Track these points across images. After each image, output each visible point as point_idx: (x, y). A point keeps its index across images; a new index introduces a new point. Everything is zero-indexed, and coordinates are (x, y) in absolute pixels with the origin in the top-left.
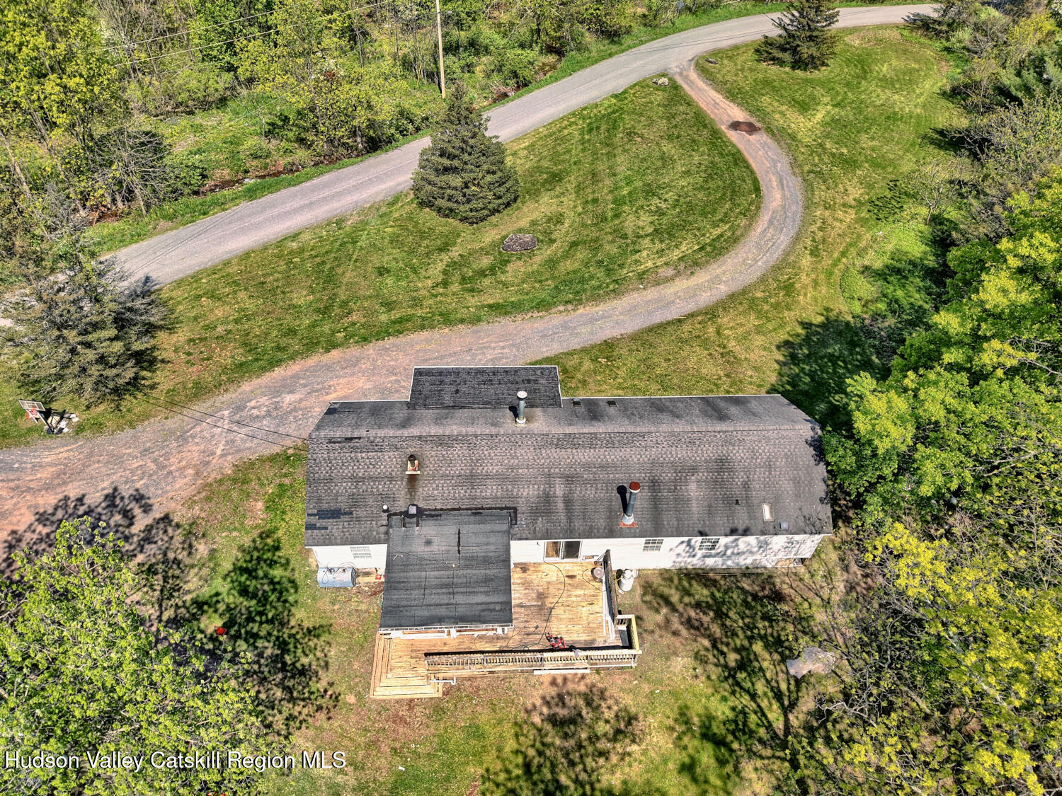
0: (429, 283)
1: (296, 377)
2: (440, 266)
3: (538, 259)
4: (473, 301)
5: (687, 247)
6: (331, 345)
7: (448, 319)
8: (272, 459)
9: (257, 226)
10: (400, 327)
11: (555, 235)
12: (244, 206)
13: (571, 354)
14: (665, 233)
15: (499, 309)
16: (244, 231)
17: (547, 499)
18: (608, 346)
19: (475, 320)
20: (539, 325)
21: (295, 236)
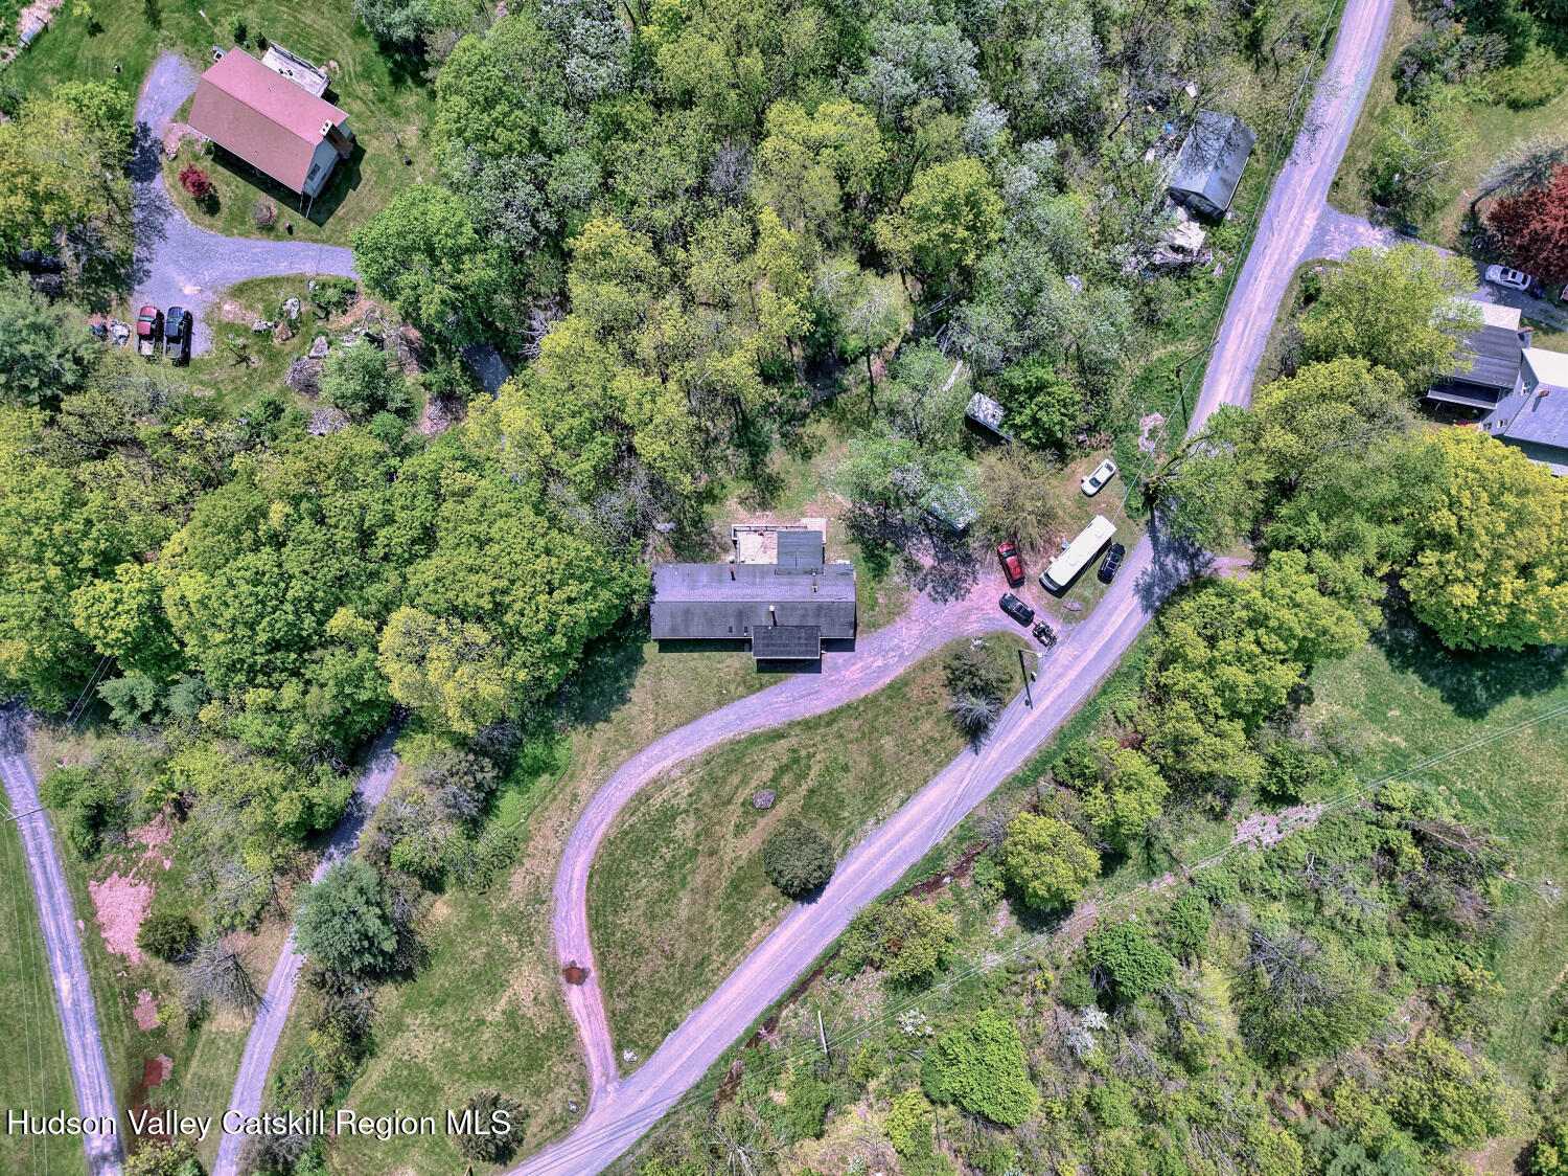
0: (818, 757)
1: (879, 678)
2: (812, 774)
3: (754, 784)
4: (794, 741)
5: (657, 801)
6: (864, 700)
7: (808, 725)
8: (880, 626)
9: (925, 812)
10: (833, 717)
11: (740, 811)
12: (940, 837)
13: (741, 697)
14: (669, 816)
15: (776, 735)
16: (932, 807)
17: (762, 577)
18: (720, 704)
19: (790, 726)
20: (755, 722)
21: (903, 802)
